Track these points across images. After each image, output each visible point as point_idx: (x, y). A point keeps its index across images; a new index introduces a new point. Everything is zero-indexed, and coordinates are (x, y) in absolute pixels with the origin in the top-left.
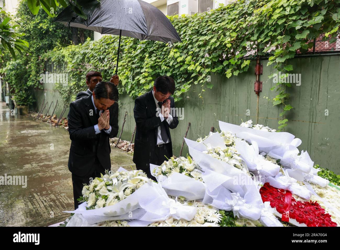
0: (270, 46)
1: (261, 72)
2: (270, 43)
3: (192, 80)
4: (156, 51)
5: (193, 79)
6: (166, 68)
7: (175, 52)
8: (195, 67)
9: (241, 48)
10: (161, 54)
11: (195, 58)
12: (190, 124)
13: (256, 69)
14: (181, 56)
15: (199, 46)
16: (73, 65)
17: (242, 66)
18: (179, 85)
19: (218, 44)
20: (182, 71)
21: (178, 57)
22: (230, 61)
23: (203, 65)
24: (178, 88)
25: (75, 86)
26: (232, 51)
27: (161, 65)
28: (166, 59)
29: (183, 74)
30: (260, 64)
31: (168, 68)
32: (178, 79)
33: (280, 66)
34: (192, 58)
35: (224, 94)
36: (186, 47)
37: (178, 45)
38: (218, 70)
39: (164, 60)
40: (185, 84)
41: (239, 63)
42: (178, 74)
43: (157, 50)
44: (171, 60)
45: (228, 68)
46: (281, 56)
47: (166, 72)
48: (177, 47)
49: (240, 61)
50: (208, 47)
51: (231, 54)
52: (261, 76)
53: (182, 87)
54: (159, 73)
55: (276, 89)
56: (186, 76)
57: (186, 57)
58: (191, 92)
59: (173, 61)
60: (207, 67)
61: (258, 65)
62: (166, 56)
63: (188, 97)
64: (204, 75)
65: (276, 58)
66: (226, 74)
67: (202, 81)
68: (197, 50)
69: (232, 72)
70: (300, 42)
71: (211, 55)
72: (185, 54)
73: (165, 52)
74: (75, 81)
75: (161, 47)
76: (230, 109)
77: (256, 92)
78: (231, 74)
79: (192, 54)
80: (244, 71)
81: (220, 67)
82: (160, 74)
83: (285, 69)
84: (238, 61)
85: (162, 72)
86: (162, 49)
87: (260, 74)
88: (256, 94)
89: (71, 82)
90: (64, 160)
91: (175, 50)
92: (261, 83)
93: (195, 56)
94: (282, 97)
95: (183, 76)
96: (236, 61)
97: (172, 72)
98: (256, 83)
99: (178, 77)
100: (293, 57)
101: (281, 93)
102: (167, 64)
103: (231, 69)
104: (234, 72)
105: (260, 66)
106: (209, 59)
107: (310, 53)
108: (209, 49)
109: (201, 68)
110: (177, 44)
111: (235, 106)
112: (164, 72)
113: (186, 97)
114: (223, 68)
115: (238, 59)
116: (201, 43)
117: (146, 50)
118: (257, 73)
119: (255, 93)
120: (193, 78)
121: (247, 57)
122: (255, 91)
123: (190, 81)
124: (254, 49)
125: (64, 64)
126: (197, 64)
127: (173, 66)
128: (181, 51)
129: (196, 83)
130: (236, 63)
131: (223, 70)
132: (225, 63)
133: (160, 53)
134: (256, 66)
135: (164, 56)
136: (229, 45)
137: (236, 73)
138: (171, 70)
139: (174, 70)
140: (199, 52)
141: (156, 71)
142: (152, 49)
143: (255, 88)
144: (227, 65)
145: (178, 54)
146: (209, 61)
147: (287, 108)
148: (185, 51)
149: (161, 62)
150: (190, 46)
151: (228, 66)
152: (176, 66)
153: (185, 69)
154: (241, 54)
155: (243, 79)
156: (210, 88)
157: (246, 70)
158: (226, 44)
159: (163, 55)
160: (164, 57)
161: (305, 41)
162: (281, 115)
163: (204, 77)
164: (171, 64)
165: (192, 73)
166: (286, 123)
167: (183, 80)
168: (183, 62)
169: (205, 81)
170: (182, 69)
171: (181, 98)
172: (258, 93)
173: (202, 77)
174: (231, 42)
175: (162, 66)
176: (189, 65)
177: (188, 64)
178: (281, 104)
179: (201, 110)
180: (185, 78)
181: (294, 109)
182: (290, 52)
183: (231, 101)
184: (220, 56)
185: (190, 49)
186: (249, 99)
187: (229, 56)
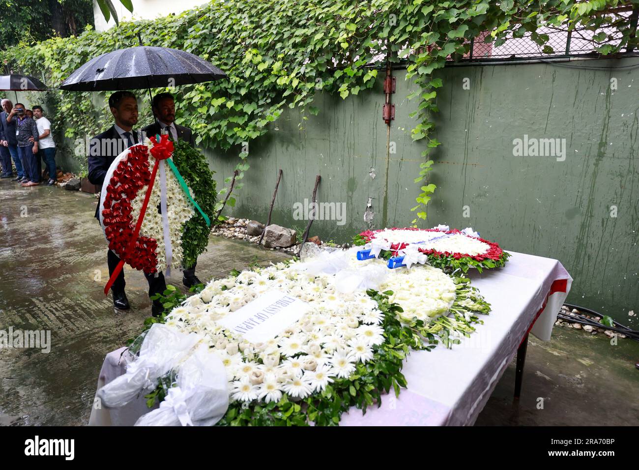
0: (407, 47)
1: (393, 89)
2: (407, 43)
3: (284, 102)
4: (218, 51)
5: (285, 100)
6: (238, 80)
7: (254, 55)
8: (289, 80)
9: (363, 51)
10: (228, 56)
11: (287, 65)
12: (281, 172)
13: (385, 84)
14: (264, 61)
15: (295, 45)
16: (63, 73)
17: (365, 79)
18: (262, 109)
19: (327, 42)
20: (266, 86)
21: (259, 63)
22: (345, 70)
23: (303, 78)
24: (260, 114)
25: (71, 111)
26: (348, 54)
27: (230, 75)
28: (237, 65)
29: (269, 91)
30: (391, 76)
31: (242, 80)
32: (259, 100)
33: (423, 79)
34: (283, 65)
35: (336, 122)
36: (272, 46)
37: (259, 43)
38: (327, 85)
39: (234, 68)
40: (271, 108)
41: (360, 74)
42: (259, 91)
43: (220, 49)
44: (247, 68)
45: (343, 82)
46: (426, 64)
47: (239, 87)
48: (255, 46)
49: (361, 71)
50: (310, 48)
51: (345, 59)
52: (393, 96)
53: (268, 112)
54: (226, 89)
55: (417, 115)
56: (273, 95)
57: (273, 63)
58: (281, 121)
59: (250, 70)
60: (310, 80)
61: (388, 79)
62: (237, 61)
63: (277, 129)
64: (304, 94)
65: (417, 67)
66: (340, 92)
67: (301, 104)
68: (292, 52)
69: (349, 88)
70: (454, 43)
71: (316, 61)
72: (271, 57)
73: (235, 53)
74: (70, 102)
75: (228, 45)
76: (346, 146)
77: (386, 120)
78: (347, 92)
79: (283, 58)
80: (368, 87)
81: (331, 81)
82: (228, 90)
83: (432, 84)
84: (358, 71)
85: (232, 88)
86: (229, 48)
87: (392, 92)
88: (386, 123)
89: (62, 105)
90: (72, 239)
91: (255, 51)
92: (393, 106)
93: (289, 61)
94: (426, 128)
95: (268, 94)
96: (356, 70)
97: (249, 87)
98: (386, 107)
99: (260, 97)
100: (443, 67)
101: (425, 122)
102: (239, 73)
103: (347, 84)
104: (352, 89)
105: (392, 80)
106: (312, 67)
107: (466, 60)
108: (311, 50)
109: (299, 82)
110: (256, 41)
111: (353, 142)
112: (235, 86)
113: (273, 129)
114: (335, 82)
115: (359, 69)
116: (298, 40)
117: (201, 50)
118: (388, 91)
119: (384, 121)
120: (285, 97)
121: (372, 64)
122: (384, 118)
123: (281, 103)
124: (383, 52)
125: (43, 72)
126: (293, 75)
127: (251, 78)
128: (263, 53)
129: (291, 106)
130: (355, 75)
131: (335, 86)
132: (338, 74)
133: (227, 54)
134: (385, 79)
135: (234, 61)
136: (345, 45)
137: (355, 91)
138: (247, 84)
139: (252, 84)
140: (295, 54)
141: (221, 85)
142: (211, 48)
143: (384, 114)
144: (339, 78)
145: (260, 58)
146: (311, 70)
147: (433, 144)
148: (271, 53)
149: (229, 70)
150: (279, 45)
151: (342, 79)
152: (257, 78)
153: (272, 83)
154: (363, 60)
155: (366, 100)
156: (314, 115)
157: (370, 85)
158: (339, 43)
159: (232, 58)
160: (235, 63)
161: (460, 41)
162: (424, 155)
163: (305, 97)
164: (247, 75)
165: (284, 90)
166: (431, 166)
167: (269, 101)
168: (269, 70)
169: (306, 103)
170: (266, 83)
171: (265, 131)
172: (389, 121)
173: (303, 96)
174: (348, 40)
175: (231, 77)
176: (278, 77)
177: (276, 75)
178: (425, 138)
179: (300, 149)
180: (271, 98)
181: (442, 145)
182: (440, 59)
183: (346, 134)
184: (329, 62)
185: (279, 50)
186: (375, 131)
187: (343, 63)
